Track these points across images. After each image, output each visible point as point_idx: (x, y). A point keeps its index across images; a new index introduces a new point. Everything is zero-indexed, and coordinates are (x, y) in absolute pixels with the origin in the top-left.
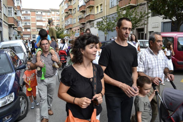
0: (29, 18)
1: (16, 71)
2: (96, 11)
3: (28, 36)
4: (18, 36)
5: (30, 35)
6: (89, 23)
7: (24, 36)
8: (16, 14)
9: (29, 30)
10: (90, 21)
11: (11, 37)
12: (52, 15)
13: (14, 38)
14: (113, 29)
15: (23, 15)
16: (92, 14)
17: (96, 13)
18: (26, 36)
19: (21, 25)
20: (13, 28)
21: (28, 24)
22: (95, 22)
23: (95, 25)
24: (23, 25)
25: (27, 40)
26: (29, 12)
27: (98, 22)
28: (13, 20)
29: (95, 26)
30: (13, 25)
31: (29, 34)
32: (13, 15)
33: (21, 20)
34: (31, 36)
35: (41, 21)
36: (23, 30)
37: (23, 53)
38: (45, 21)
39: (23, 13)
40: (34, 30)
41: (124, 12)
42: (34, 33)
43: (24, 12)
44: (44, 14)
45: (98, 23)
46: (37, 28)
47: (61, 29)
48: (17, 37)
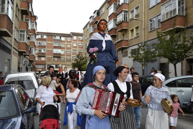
0: (44, 43)
1: (23, 115)
2: (130, 36)
3: (41, 67)
4: (30, 65)
5: (45, 65)
6: (121, 51)
7: (37, 66)
8: (29, 38)
9: (43, 59)
10: (122, 49)
11: (21, 67)
12: (74, 40)
13: (24, 68)
14: (154, 59)
15: (37, 40)
16: (125, 39)
17: (130, 38)
18: (39, 66)
19: (35, 52)
20: (25, 56)
21: (43, 51)
22: (129, 50)
23: (128, 53)
24: (37, 52)
25: (40, 72)
26: (45, 37)
27: (132, 50)
28: (24, 47)
29: (129, 55)
30: (25, 52)
31: (43, 63)
32: (26, 41)
33: (35, 46)
34: (45, 67)
35: (59, 48)
36: (36, 59)
37: (34, 90)
38: (64, 48)
39: (37, 37)
40: (49, 59)
41: (168, 37)
42: (50, 63)
43: (39, 37)
44: (63, 39)
45: (133, 52)
46: (54, 57)
47: (84, 59)
48: (28, 67)
